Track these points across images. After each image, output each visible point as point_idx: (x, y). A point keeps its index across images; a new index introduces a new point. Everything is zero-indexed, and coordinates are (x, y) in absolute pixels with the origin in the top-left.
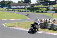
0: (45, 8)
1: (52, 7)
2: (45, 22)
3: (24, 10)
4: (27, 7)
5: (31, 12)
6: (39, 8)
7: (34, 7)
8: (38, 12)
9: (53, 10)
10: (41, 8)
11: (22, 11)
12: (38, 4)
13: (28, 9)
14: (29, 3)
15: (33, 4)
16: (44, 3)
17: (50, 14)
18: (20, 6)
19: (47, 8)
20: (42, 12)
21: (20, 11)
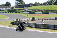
0: (22, 10)
1: (27, 9)
2: (21, 21)
3: (5, 12)
4: (7, 9)
5: (11, 13)
6: (17, 10)
7: (13, 9)
8: (16, 13)
9: (28, 11)
10: (19, 10)
11: (4, 12)
12: (16, 7)
13: (8, 10)
14: (9, 6)
15: (12, 7)
16: (21, 6)
17: (25, 14)
18: (2, 8)
19: (23, 10)
20: (19, 13)
21: (2, 12)
